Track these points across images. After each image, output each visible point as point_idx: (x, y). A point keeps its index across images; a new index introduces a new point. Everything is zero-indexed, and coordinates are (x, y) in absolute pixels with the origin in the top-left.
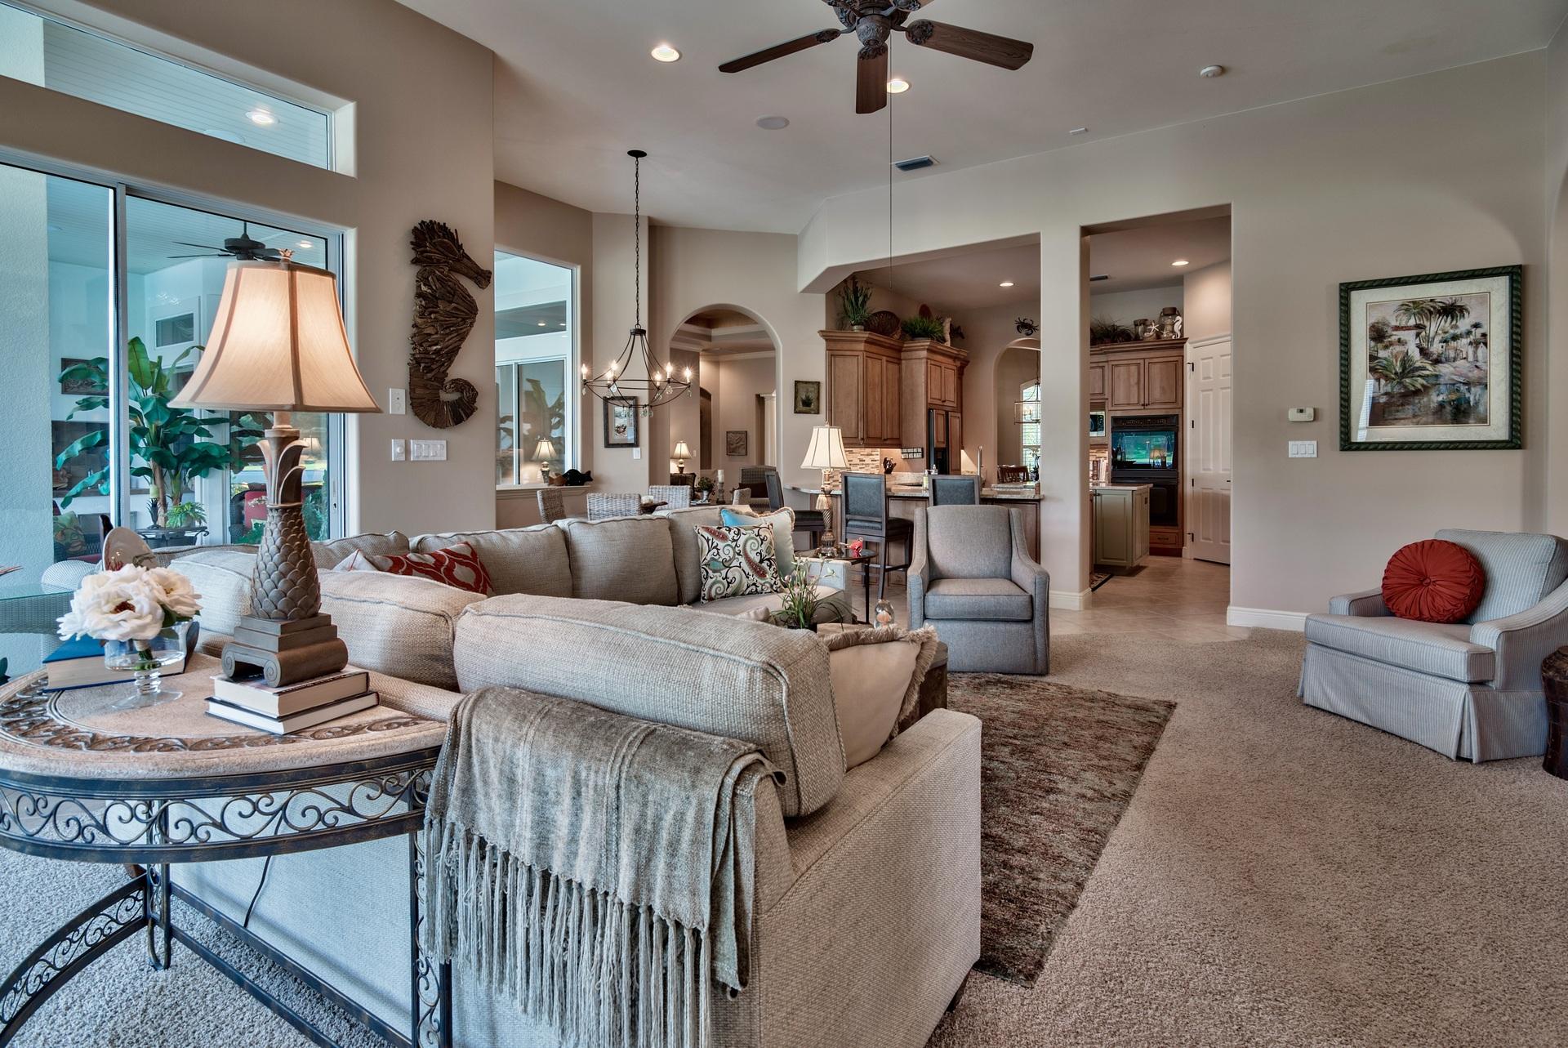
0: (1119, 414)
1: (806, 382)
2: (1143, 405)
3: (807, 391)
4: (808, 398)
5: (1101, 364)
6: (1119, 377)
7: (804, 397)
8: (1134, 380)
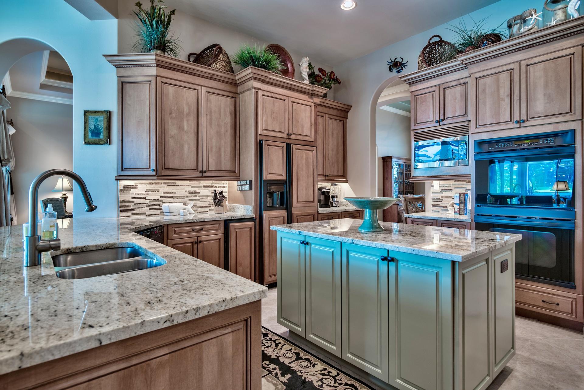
0: (484, 137)
1: (95, 112)
2: (518, 122)
3: (96, 121)
4: (97, 128)
5: (462, 81)
6: (484, 91)
7: (92, 127)
8: (504, 92)
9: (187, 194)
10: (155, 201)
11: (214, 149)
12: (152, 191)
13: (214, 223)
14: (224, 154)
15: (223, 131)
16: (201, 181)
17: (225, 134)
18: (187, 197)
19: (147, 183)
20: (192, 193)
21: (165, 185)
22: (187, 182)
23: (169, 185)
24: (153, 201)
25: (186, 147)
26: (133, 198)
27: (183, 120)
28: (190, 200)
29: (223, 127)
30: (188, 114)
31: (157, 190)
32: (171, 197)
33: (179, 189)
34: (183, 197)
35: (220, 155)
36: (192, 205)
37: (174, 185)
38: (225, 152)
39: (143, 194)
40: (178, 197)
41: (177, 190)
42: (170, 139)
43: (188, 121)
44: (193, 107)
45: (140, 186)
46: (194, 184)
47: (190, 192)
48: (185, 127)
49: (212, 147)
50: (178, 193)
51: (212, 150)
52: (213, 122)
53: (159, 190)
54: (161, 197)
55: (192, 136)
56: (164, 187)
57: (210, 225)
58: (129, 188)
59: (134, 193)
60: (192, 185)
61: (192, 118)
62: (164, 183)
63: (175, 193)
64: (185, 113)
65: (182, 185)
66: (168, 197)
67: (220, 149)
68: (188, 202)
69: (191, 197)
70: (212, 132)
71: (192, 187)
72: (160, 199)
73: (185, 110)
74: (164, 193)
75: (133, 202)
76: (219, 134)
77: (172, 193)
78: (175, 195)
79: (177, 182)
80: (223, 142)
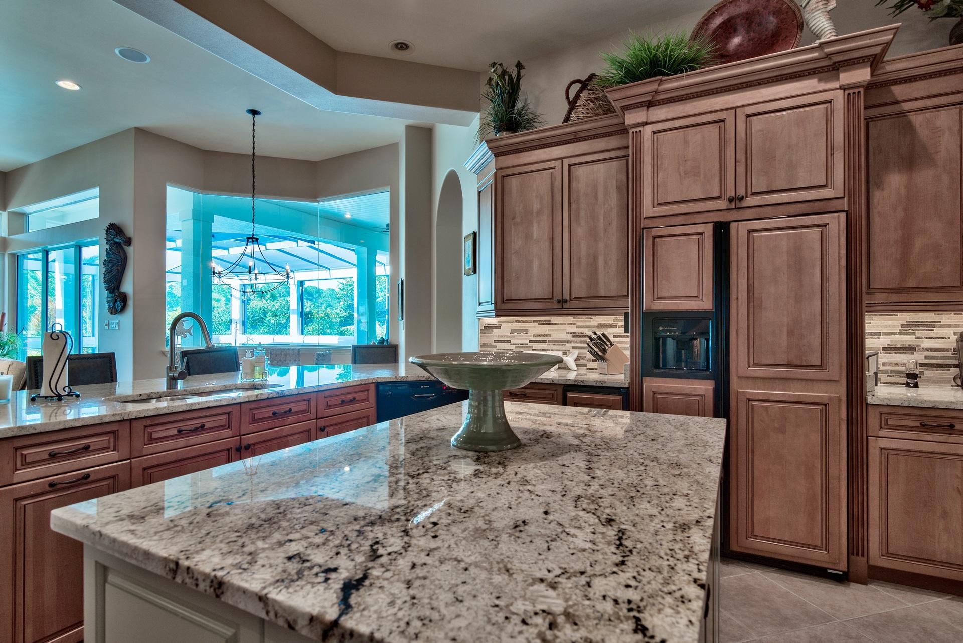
1: (468, 236)
3: (469, 247)
7: (467, 255)
9: (569, 337)
10: (523, 347)
11: (584, 261)
12: (519, 332)
13: (542, 387)
14: (605, 267)
15: (601, 224)
16: (593, 317)
17: (605, 230)
18: (569, 342)
19: (513, 322)
20: (578, 336)
21: (536, 324)
22: (570, 319)
23: (542, 323)
24: (519, 347)
25: (536, 264)
26: (495, 341)
27: (532, 223)
28: (574, 348)
29: (602, 217)
30: (539, 212)
31: (525, 330)
32: (545, 342)
33: (556, 330)
34: (563, 342)
35: (596, 269)
36: (575, 356)
37: (549, 323)
38: (606, 263)
39: (507, 336)
40: (555, 342)
41: (553, 330)
42: (513, 257)
43: (539, 223)
44: (547, 199)
45: (503, 325)
46: (581, 321)
47: (574, 335)
48: (535, 233)
49: (579, 258)
50: (555, 336)
51: (579, 263)
52: (583, 213)
53: (527, 330)
54: (531, 342)
55: (546, 245)
56: (535, 327)
57: (538, 389)
58: (491, 327)
59: (497, 334)
60: (578, 324)
61: (545, 218)
62: (535, 321)
63: (550, 336)
64: (535, 211)
65: (561, 324)
66: (539, 342)
67: (595, 258)
68: (571, 350)
69: (576, 342)
70: (580, 231)
71: (578, 327)
72: (529, 344)
73: (535, 206)
74: (535, 336)
75: (496, 347)
76: (593, 234)
77: (546, 336)
78: (550, 339)
79: (554, 319)
80: (601, 245)
